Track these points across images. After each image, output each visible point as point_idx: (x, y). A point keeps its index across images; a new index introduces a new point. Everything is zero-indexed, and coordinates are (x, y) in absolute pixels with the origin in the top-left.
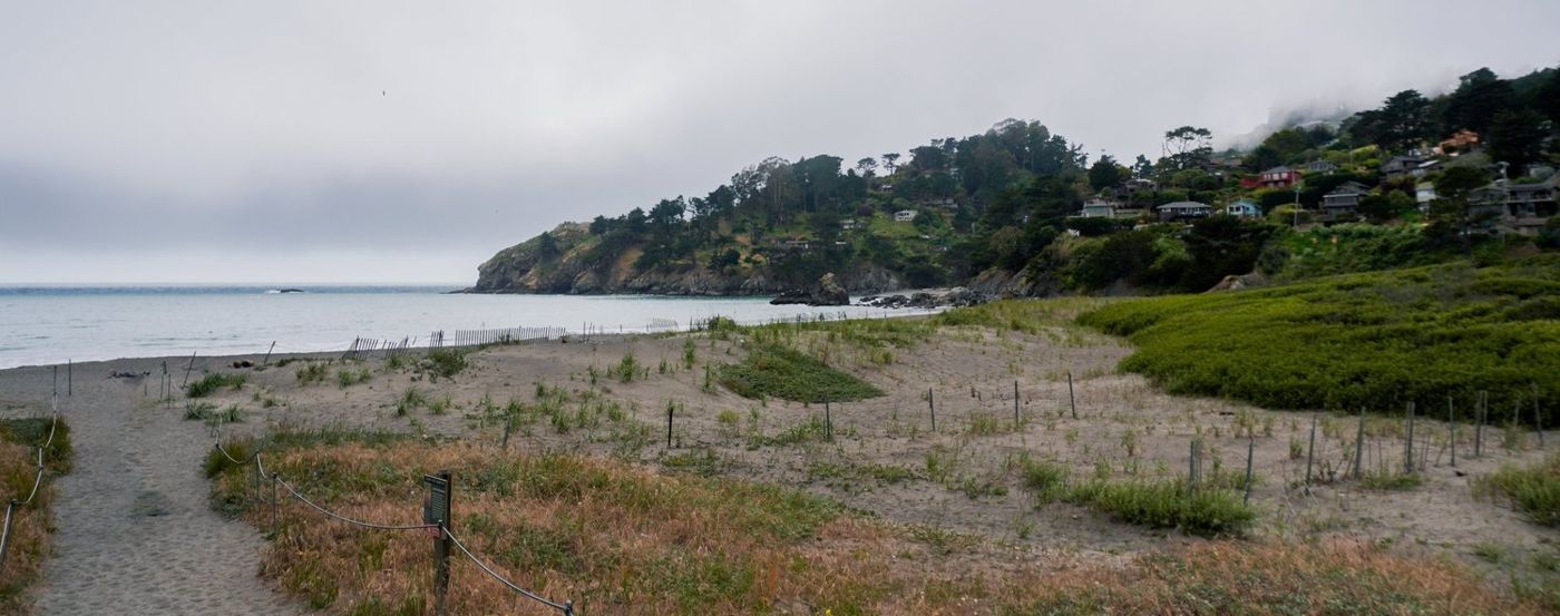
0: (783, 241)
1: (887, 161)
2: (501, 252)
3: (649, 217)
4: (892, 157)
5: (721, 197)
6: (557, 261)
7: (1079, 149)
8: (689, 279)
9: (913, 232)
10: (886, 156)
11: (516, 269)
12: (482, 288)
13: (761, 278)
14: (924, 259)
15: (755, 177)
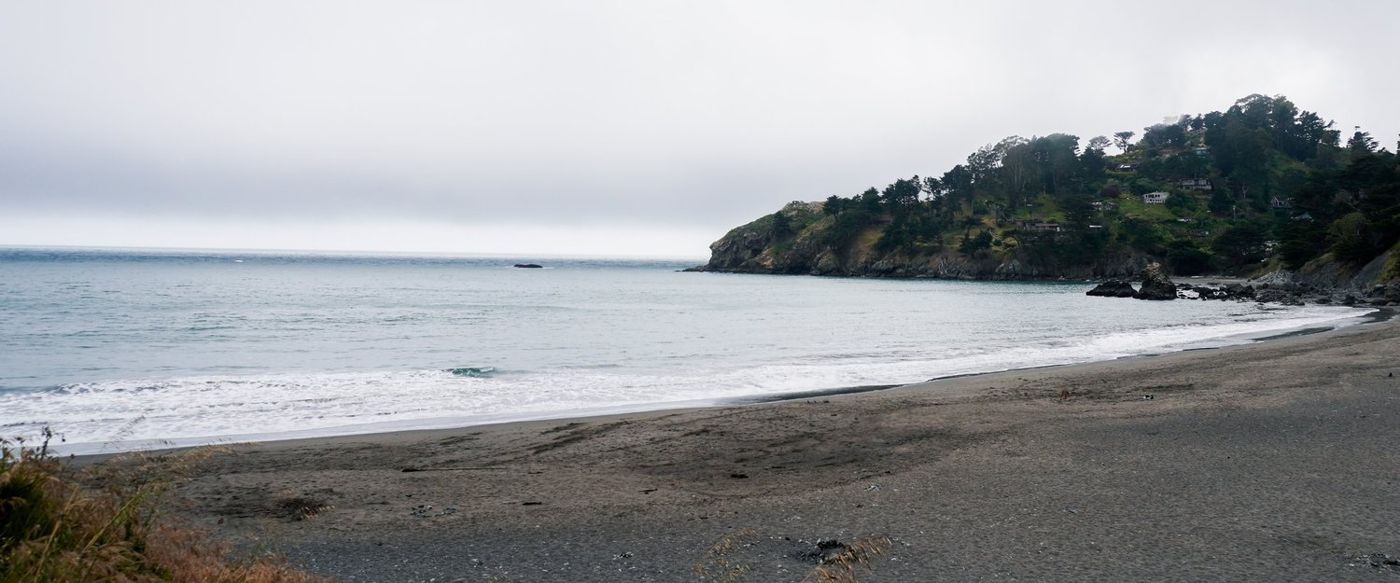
0: (1032, 223)
1: (1120, 139)
2: (732, 231)
3: (883, 197)
4: (1126, 135)
5: (956, 177)
6: (791, 241)
7: (1329, 125)
8: (937, 262)
9: (1168, 215)
10: (1119, 135)
11: (748, 248)
12: (714, 266)
13: (1016, 263)
14: (1189, 243)
15: (990, 156)
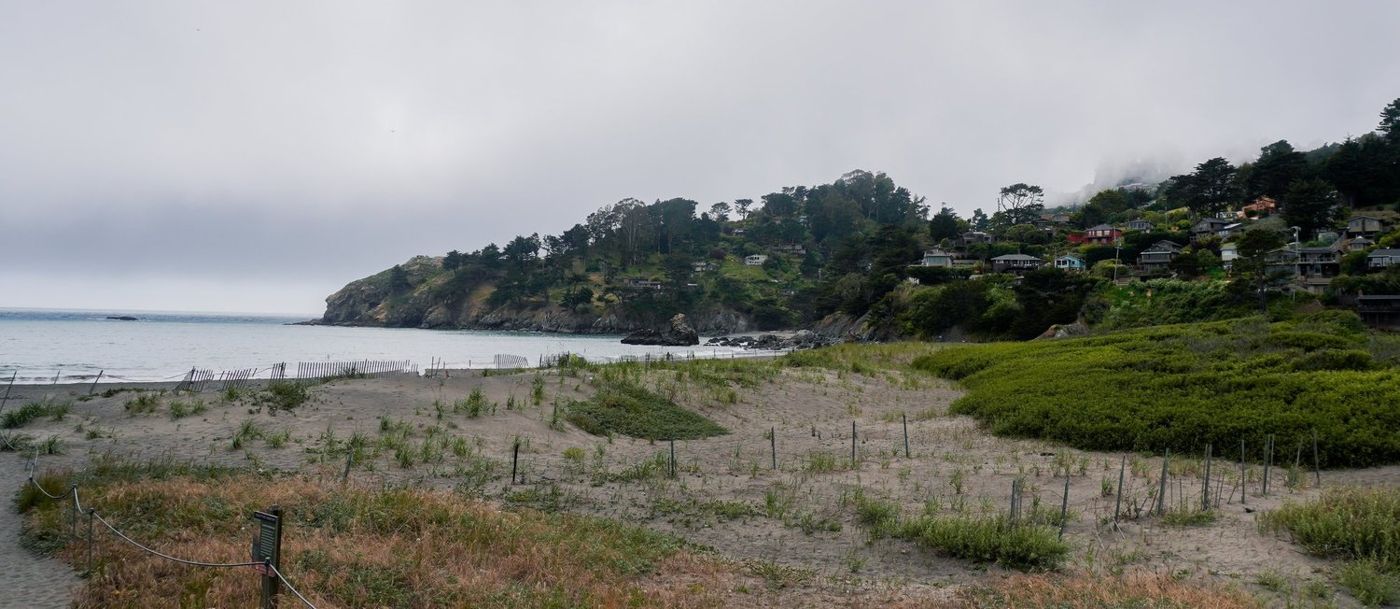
0: (636, 281)
1: (740, 206)
2: (350, 284)
3: (504, 254)
4: (745, 202)
5: (576, 236)
6: (409, 295)
7: (922, 201)
8: (542, 316)
9: (763, 276)
10: (739, 202)
11: (365, 302)
12: (328, 320)
13: (613, 317)
14: (772, 302)
15: (610, 217)
